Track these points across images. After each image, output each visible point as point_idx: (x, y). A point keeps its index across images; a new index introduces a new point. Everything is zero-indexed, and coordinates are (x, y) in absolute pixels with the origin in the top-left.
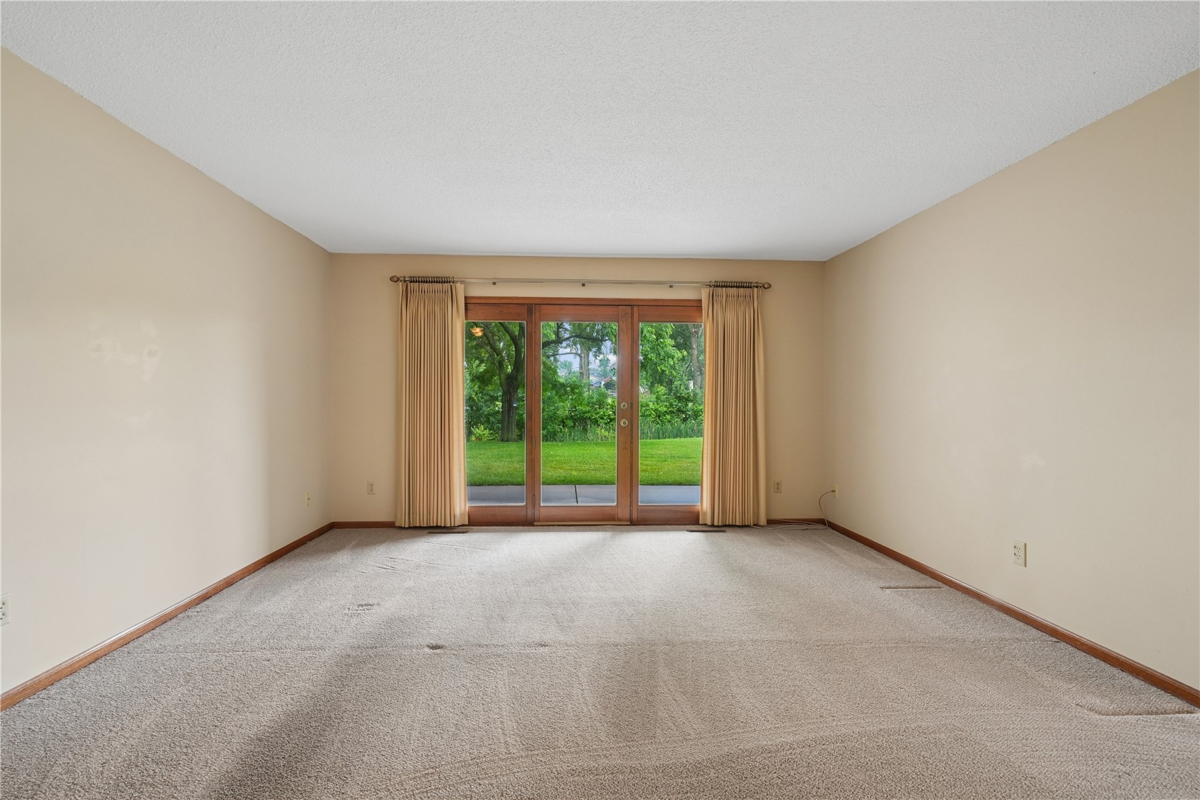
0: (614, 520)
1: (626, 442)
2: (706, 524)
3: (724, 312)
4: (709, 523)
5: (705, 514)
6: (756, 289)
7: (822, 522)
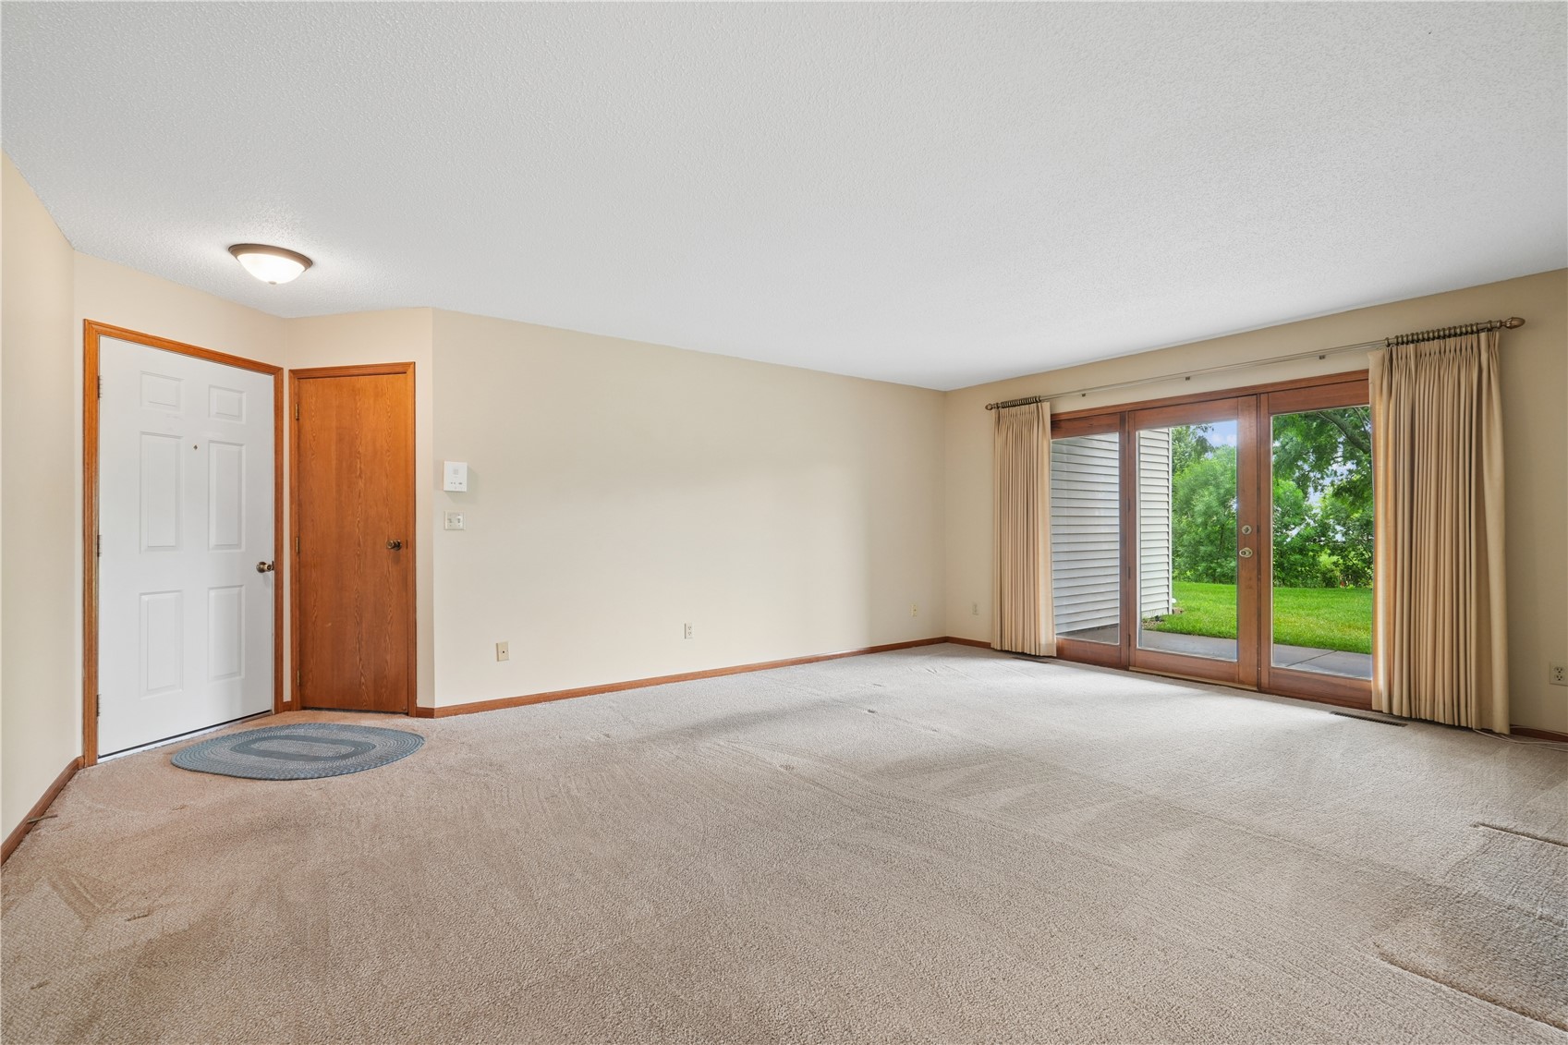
0: (1233, 681)
1: (1250, 579)
2: (1381, 712)
5: (1381, 696)
6: (1484, 334)
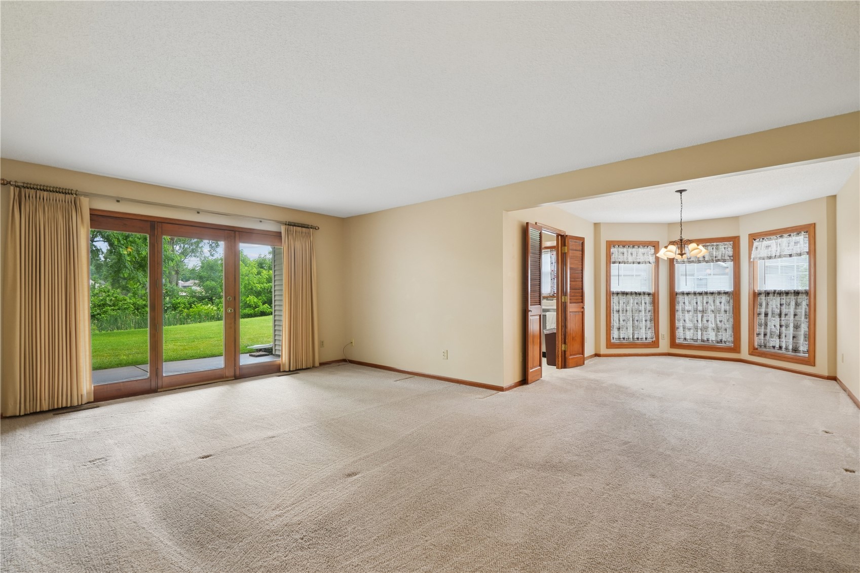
0: (223, 378)
1: (231, 323)
2: (286, 371)
3: (294, 240)
4: (287, 369)
5: (284, 365)
6: (311, 230)
7: (344, 361)
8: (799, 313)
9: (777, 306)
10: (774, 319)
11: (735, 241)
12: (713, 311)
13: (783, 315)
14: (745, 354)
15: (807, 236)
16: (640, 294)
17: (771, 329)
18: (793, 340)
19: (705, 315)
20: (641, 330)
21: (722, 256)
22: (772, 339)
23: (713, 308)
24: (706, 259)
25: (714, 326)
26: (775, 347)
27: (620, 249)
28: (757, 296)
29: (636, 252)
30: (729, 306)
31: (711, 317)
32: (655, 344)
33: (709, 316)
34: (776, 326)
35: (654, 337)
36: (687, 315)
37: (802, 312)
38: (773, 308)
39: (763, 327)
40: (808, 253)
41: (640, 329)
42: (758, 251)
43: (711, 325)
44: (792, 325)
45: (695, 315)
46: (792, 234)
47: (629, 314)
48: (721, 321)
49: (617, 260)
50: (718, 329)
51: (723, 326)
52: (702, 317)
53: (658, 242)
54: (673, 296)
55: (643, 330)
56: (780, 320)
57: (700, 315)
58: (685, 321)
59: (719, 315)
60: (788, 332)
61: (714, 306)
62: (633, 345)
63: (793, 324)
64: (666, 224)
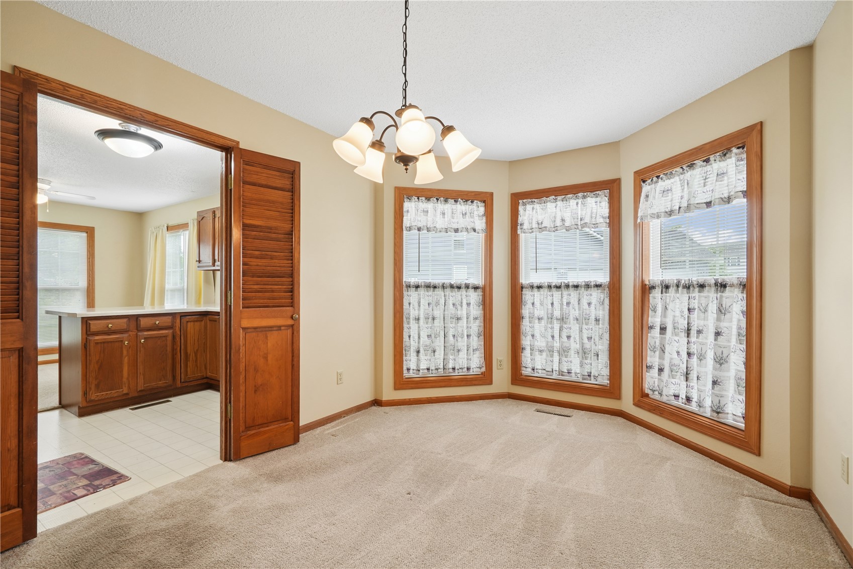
8: (724, 330)
9: (682, 312)
10: (676, 338)
11: (612, 187)
12: (577, 320)
13: (693, 332)
14: (627, 403)
15: (744, 156)
16: (459, 288)
17: (671, 359)
18: (713, 388)
19: (565, 326)
20: (460, 353)
21: (592, 217)
22: (673, 381)
23: (577, 313)
24: (567, 224)
25: (578, 346)
26: (678, 396)
27: (420, 204)
28: (647, 292)
29: (450, 211)
30: (604, 310)
31: (574, 328)
32: (486, 378)
33: (570, 329)
34: (681, 353)
35: (484, 365)
36: (537, 325)
37: (731, 327)
38: (674, 316)
39: (657, 353)
40: (746, 194)
41: (459, 351)
42: (649, 202)
43: (574, 346)
44: (710, 355)
45: (550, 326)
46: (712, 158)
47: (438, 323)
48: (590, 338)
49: (413, 224)
50: (584, 353)
51: (593, 347)
52: (561, 330)
53: (492, 194)
54: (516, 292)
55: (463, 354)
56: (688, 343)
57: (557, 326)
58: (533, 336)
59: (586, 327)
60: (703, 370)
61: (579, 310)
62: (446, 381)
63: (712, 353)
64: (505, 162)
